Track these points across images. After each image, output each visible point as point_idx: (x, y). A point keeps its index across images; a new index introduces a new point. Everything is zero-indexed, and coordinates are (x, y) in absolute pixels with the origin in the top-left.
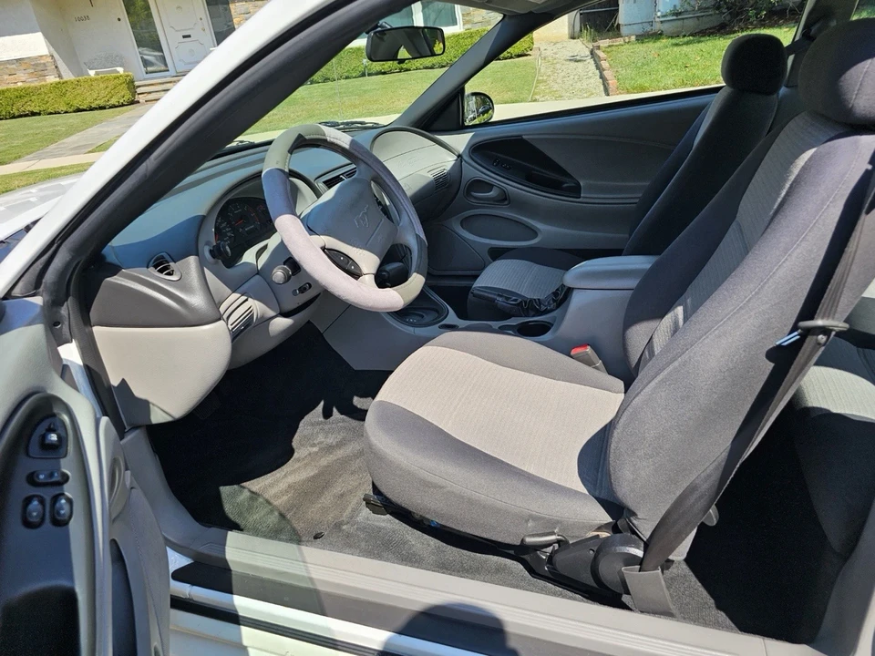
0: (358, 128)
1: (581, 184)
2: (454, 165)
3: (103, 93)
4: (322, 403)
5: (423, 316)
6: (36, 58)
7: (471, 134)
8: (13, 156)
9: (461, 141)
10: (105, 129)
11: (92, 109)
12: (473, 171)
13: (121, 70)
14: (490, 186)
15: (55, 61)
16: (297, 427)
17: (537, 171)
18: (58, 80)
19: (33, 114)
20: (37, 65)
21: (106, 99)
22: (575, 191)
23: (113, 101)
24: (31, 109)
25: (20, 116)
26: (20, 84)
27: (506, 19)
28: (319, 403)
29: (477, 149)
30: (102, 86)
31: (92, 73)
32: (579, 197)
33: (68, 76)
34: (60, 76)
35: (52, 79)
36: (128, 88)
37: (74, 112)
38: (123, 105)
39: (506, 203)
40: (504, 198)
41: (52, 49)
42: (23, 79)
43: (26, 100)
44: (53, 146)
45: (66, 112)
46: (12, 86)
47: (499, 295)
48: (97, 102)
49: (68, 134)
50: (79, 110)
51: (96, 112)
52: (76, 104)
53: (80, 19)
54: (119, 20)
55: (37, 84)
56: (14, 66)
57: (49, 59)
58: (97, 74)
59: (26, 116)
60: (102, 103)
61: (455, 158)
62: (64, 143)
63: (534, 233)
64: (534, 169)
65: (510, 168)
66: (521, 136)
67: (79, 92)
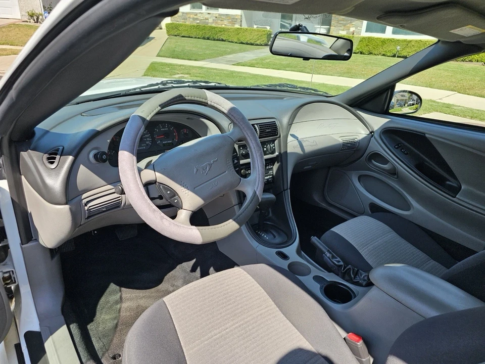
0: (311, 93)
1: (463, 187)
2: (365, 137)
3: (255, 37)
4: (194, 260)
5: (275, 237)
6: (234, 15)
7: (388, 120)
8: (202, 58)
9: (378, 122)
10: (246, 55)
11: (247, 44)
12: (377, 146)
13: (268, 28)
14: (385, 161)
15: (241, 18)
16: (175, 268)
17: (429, 163)
18: (239, 27)
19: (223, 40)
20: (233, 18)
21: (255, 40)
22: (454, 191)
23: (258, 42)
24: (222, 37)
25: (217, 40)
26: (223, 26)
27: (440, 43)
28: (193, 259)
29: (387, 132)
30: (256, 33)
31: (255, 27)
32: (455, 197)
33: (245, 26)
34: (241, 26)
35: (237, 26)
36: (267, 37)
37: (240, 43)
38: (262, 45)
39: (396, 177)
40: (394, 173)
42: (226, 24)
43: (222, 33)
44: (220, 58)
45: (236, 43)
46: (220, 26)
47: (328, 251)
48: (251, 41)
49: (230, 53)
50: (242, 43)
51: (248, 46)
52: (242, 40)
55: (230, 27)
56: (224, 17)
57: (240, 17)
58: (257, 27)
59: (219, 40)
60: (252, 42)
61: (368, 132)
62: (226, 57)
63: (408, 207)
64: (427, 162)
65: (407, 154)
66: (424, 134)
67: (245, 34)
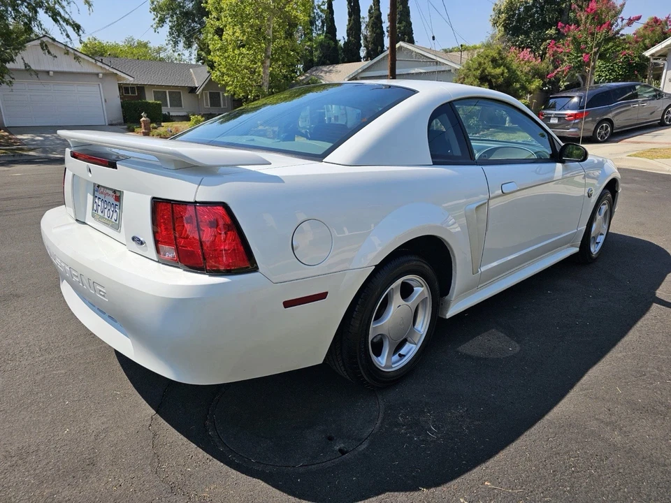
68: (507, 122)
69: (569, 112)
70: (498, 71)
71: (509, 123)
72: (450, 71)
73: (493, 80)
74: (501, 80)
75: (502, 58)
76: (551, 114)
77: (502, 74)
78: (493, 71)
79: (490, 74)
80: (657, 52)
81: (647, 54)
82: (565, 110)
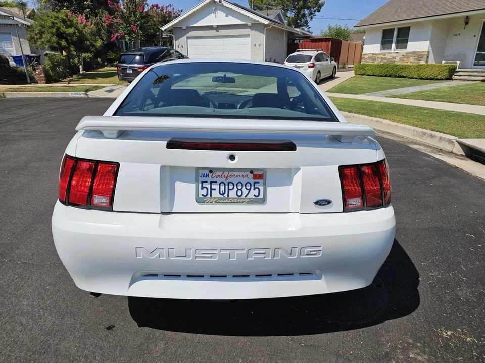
3: (436, 72)
6: (421, 52)
11: (427, 79)
13: (458, 62)
15: (429, 54)
18: (425, 63)
19: (403, 77)
20: (420, 55)
21: (436, 75)
23: (439, 77)
24: (403, 74)
26: (408, 63)
30: (437, 69)
31: (443, 62)
33: (431, 62)
34: (427, 62)
35: (423, 62)
36: (450, 71)
37: (420, 79)
38: (442, 79)
41: (431, 48)
42: (411, 61)
43: (404, 70)
45: (416, 78)
46: (405, 63)
48: (431, 76)
50: (422, 79)
52: (422, 75)
53: (455, 35)
54: (475, 36)
55: (414, 64)
56: (411, 55)
57: (427, 53)
60: (433, 77)
67: (426, 70)
68: (81, 69)
69: (136, 65)
70: (71, 30)
71: (82, 70)
72: (17, 25)
73: (69, 38)
74: (75, 38)
75: (69, 20)
76: (127, 66)
77: (74, 33)
78: (66, 30)
79: (64, 32)
80: (167, 28)
81: (163, 29)
82: (133, 64)
